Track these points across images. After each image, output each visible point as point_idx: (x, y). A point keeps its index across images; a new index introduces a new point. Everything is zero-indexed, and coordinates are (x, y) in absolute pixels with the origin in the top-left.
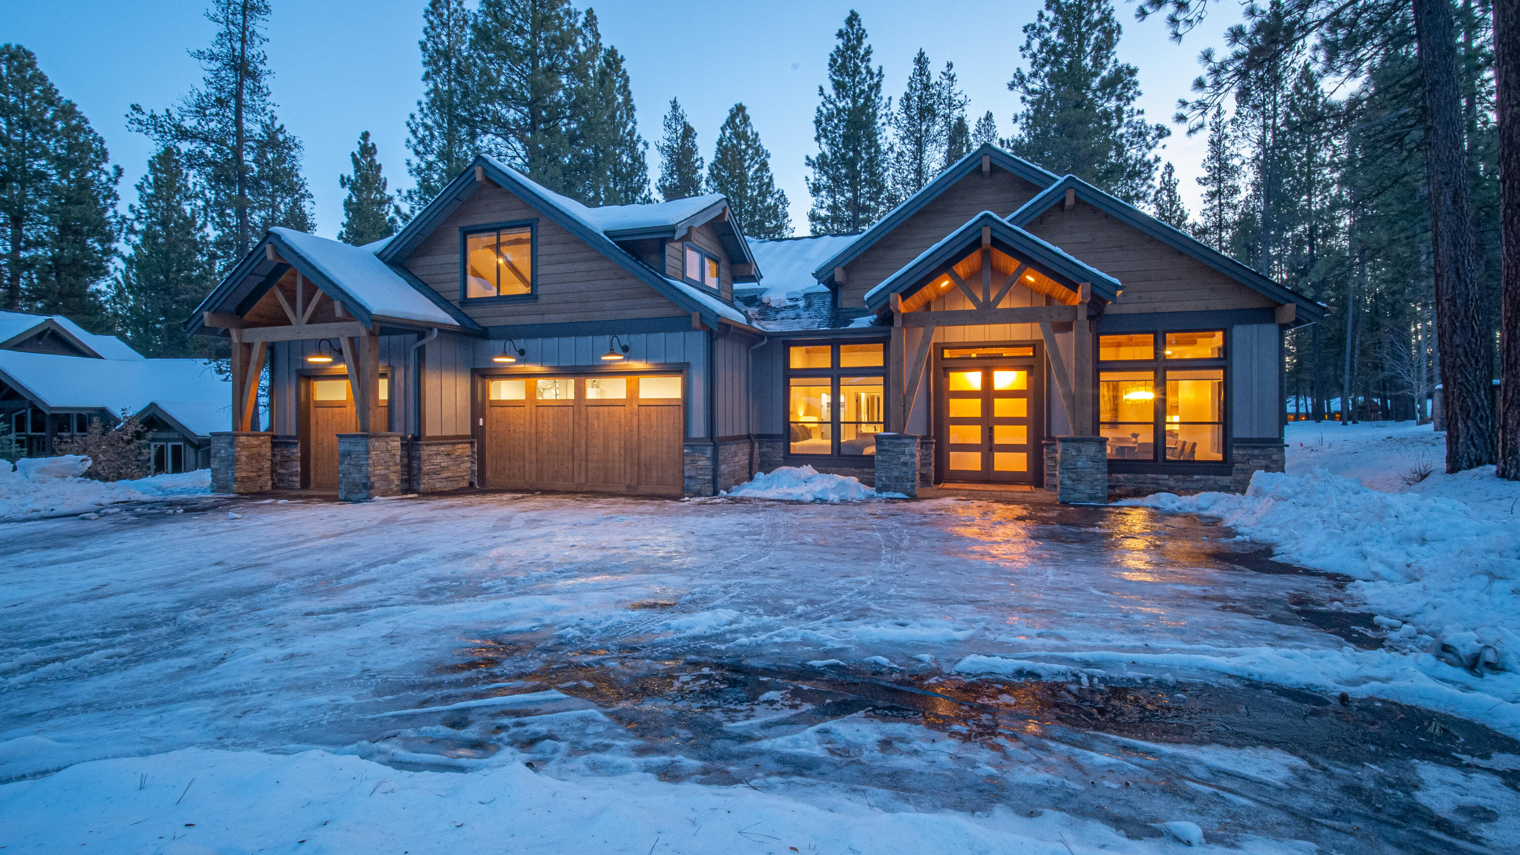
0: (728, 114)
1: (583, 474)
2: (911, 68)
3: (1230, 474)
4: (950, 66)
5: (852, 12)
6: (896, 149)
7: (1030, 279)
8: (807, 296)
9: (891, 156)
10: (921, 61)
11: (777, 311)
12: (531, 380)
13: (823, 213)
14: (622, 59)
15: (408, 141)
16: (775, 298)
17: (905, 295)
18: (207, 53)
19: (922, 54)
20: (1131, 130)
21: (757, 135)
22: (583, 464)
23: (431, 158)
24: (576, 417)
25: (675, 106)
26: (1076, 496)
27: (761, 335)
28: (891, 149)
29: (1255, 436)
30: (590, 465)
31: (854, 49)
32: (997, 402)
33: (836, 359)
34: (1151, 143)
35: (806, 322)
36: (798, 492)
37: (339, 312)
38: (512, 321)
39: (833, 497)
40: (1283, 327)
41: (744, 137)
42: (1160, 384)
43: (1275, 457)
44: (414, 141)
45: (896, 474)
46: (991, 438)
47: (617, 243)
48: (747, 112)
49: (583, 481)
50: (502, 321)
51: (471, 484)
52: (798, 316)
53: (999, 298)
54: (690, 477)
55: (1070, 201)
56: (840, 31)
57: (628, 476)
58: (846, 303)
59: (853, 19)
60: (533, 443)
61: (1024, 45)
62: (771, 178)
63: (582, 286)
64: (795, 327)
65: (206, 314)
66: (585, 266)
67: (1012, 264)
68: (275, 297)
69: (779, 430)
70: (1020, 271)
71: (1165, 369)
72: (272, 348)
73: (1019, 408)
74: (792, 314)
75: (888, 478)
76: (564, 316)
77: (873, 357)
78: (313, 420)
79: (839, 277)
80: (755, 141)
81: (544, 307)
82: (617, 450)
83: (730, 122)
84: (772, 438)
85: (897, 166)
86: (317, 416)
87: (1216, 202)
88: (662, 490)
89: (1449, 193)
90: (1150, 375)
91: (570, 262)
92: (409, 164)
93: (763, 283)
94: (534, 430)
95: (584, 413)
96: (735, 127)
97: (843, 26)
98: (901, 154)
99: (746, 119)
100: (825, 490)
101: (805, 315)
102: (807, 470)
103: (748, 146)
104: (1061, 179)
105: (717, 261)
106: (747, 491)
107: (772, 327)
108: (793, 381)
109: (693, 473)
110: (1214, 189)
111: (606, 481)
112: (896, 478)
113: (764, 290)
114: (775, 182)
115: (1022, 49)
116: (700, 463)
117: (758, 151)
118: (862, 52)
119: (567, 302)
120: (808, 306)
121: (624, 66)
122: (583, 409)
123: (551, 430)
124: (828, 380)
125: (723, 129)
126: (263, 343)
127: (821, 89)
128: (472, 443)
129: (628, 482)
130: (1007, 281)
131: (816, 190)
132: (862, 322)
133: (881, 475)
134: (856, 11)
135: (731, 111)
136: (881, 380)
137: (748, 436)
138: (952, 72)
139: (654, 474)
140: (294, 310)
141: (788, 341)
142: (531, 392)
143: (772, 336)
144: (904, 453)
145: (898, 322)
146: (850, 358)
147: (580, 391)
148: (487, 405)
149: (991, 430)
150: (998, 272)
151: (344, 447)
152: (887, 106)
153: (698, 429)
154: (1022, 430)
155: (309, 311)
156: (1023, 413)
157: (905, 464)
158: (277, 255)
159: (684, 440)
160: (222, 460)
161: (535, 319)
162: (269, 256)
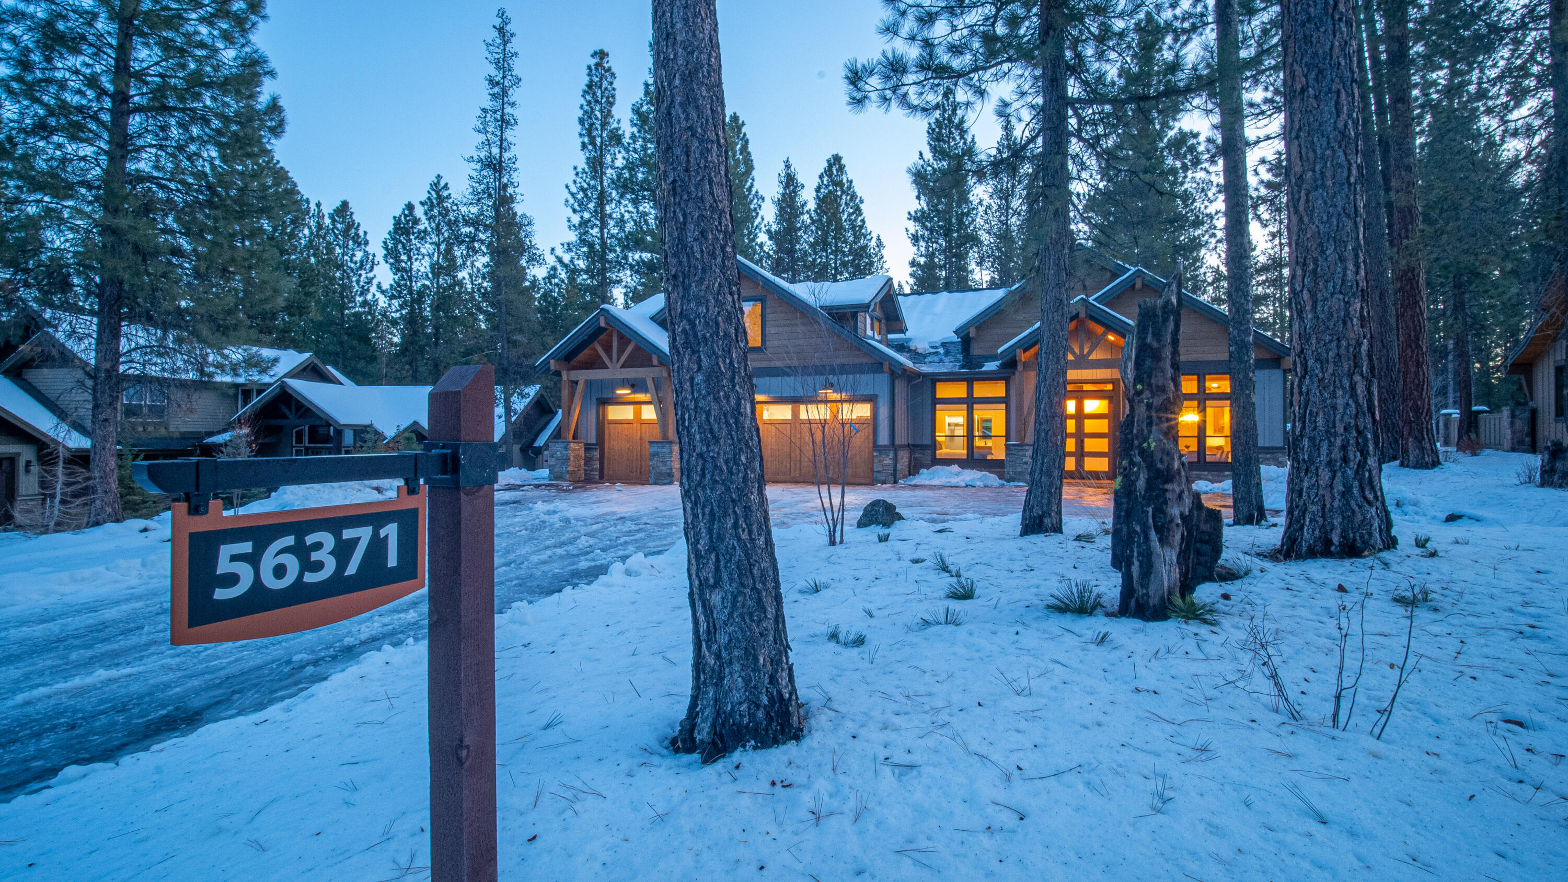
0: (826, 165)
1: (798, 471)
2: (999, 134)
5: (948, 87)
6: (985, 203)
7: (1111, 338)
8: (943, 344)
9: (981, 209)
10: (1008, 127)
11: (925, 356)
13: (922, 260)
14: (743, 124)
15: (567, 201)
16: (921, 346)
17: (1025, 350)
18: (475, 158)
19: (1008, 122)
20: (1194, 185)
21: (851, 182)
22: (798, 463)
23: (587, 215)
24: (793, 431)
25: (788, 166)
27: (919, 375)
28: (981, 203)
29: (1268, 445)
30: (803, 464)
31: (950, 119)
32: (1087, 421)
33: (970, 390)
34: (1212, 198)
35: (948, 366)
36: (954, 481)
37: (655, 362)
39: (978, 483)
40: (1285, 372)
41: (840, 184)
42: (1202, 410)
44: (571, 201)
45: (1019, 469)
46: (1082, 447)
47: (828, 314)
48: (843, 162)
52: (941, 361)
53: (1090, 353)
54: (878, 471)
55: (1139, 285)
56: (939, 104)
57: (832, 471)
58: (976, 350)
59: (949, 92)
62: (863, 221)
63: (800, 342)
64: (943, 369)
65: (552, 361)
67: (1100, 329)
68: (595, 350)
69: (927, 441)
70: (1105, 334)
71: (1205, 400)
72: (589, 384)
73: (1102, 426)
74: (936, 359)
75: (1015, 473)
76: (785, 362)
77: (998, 389)
78: (606, 433)
79: (973, 333)
80: (849, 188)
81: (770, 356)
83: (828, 171)
84: (922, 447)
85: (986, 217)
86: (609, 430)
87: (1277, 242)
88: (857, 480)
89: (1377, 293)
90: (1195, 403)
91: (790, 325)
92: (569, 221)
93: (908, 334)
95: (798, 430)
96: (830, 176)
98: (989, 207)
99: (841, 169)
100: (973, 479)
101: (946, 359)
102: (955, 468)
103: (843, 192)
104: (1133, 269)
105: (880, 321)
106: (916, 480)
107: (925, 369)
108: (938, 406)
109: (879, 468)
110: (1275, 230)
111: (815, 475)
112: (1020, 473)
113: (909, 340)
114: (867, 224)
116: (884, 462)
117: (853, 196)
118: (957, 121)
119: (787, 353)
120: (947, 353)
121: (744, 130)
122: (798, 426)
123: (775, 441)
124: (965, 406)
125: (821, 177)
126: (586, 381)
127: (921, 154)
129: (831, 475)
130: (1097, 341)
131: (915, 239)
132: (991, 366)
133: (1009, 470)
135: (828, 161)
136: (1003, 406)
137: (908, 445)
139: (851, 468)
140: (611, 359)
141: (935, 379)
143: (925, 375)
144: (1025, 456)
145: (1020, 368)
146: (981, 390)
147: (795, 413)
149: (1082, 441)
150: (1090, 334)
151: (653, 449)
153: (884, 439)
154: (1105, 441)
155: (623, 359)
156: (1105, 430)
157: (1026, 463)
158: (607, 323)
159: (876, 446)
160: (558, 459)
161: (764, 364)
162: (602, 324)
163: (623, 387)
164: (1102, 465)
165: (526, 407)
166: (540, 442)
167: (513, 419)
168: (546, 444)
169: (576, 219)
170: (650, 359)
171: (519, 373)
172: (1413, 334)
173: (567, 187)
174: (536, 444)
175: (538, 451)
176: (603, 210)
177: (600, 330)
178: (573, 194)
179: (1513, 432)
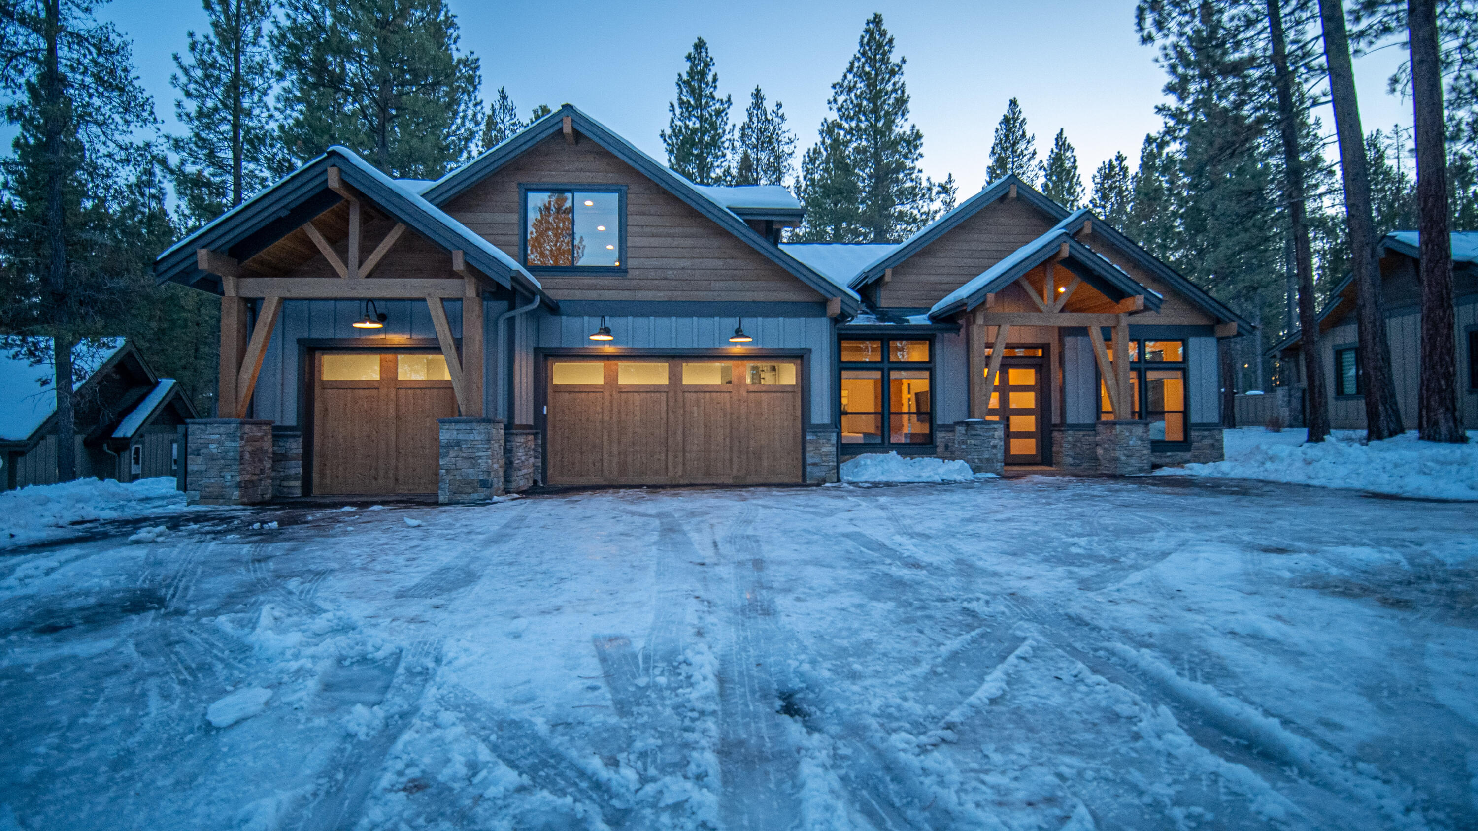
1: (680, 467)
2: (750, 101)
3: (1189, 451)
4: (779, 106)
5: (699, 39)
10: (758, 95)
12: (612, 363)
15: (175, 78)
19: (758, 91)
22: (680, 455)
23: (210, 104)
24: (671, 404)
26: (1129, 469)
29: (1205, 421)
30: (688, 456)
31: (703, 74)
32: (1012, 395)
33: (886, 353)
38: (593, 295)
42: (1143, 381)
43: (1218, 437)
44: (183, 79)
45: (986, 456)
46: (1008, 426)
47: (745, 221)
49: (680, 473)
50: (578, 295)
51: (535, 482)
54: (814, 464)
56: (690, 54)
57: (735, 466)
59: (700, 45)
60: (615, 434)
61: (832, 99)
63: (687, 263)
65: (202, 252)
66: (689, 242)
68: (308, 237)
72: (290, 306)
73: (1032, 400)
75: (980, 460)
76: (661, 294)
78: (319, 406)
79: (888, 277)
81: (634, 283)
82: (720, 439)
86: (324, 401)
90: (1135, 374)
91: (672, 236)
92: (179, 107)
94: (615, 419)
95: (681, 400)
97: (692, 50)
102: (895, 456)
108: (844, 374)
109: (817, 460)
111: (707, 473)
112: (988, 459)
115: (829, 103)
116: (824, 450)
118: (709, 79)
119: (666, 279)
122: (680, 394)
123: (638, 417)
124: (878, 374)
126: (283, 300)
127: (671, 106)
128: (535, 435)
129: (735, 472)
134: (704, 38)
136: (926, 374)
138: (780, 112)
139: (765, 463)
141: (842, 335)
142: (611, 379)
144: (993, 437)
145: (980, 320)
146: (904, 353)
147: (676, 377)
148: (550, 391)
149: (1008, 419)
151: (448, 435)
152: (732, 131)
153: (820, 414)
154: (1032, 419)
155: (373, 260)
156: (1032, 405)
157: (995, 447)
158: (344, 184)
159: (806, 425)
160: (212, 458)
161: (624, 295)
162: (334, 183)
163: (367, 318)
164: (1025, 447)
165: (104, 366)
166: (128, 428)
167: (76, 387)
168: (139, 434)
169: (191, 106)
170: (449, 261)
171: (93, 302)
172: (1444, 292)
173: (176, 58)
174: (119, 434)
175: (123, 444)
176: (237, 101)
177: (326, 196)
178: (186, 71)
179: (1291, 410)
